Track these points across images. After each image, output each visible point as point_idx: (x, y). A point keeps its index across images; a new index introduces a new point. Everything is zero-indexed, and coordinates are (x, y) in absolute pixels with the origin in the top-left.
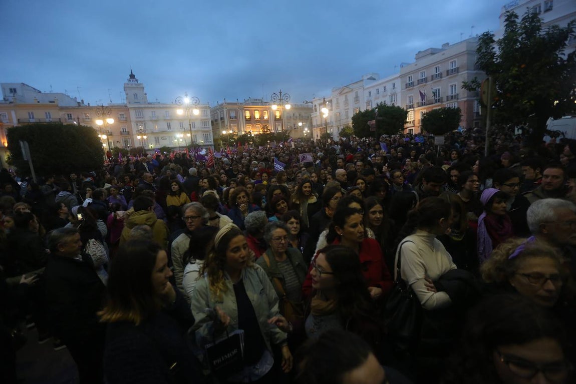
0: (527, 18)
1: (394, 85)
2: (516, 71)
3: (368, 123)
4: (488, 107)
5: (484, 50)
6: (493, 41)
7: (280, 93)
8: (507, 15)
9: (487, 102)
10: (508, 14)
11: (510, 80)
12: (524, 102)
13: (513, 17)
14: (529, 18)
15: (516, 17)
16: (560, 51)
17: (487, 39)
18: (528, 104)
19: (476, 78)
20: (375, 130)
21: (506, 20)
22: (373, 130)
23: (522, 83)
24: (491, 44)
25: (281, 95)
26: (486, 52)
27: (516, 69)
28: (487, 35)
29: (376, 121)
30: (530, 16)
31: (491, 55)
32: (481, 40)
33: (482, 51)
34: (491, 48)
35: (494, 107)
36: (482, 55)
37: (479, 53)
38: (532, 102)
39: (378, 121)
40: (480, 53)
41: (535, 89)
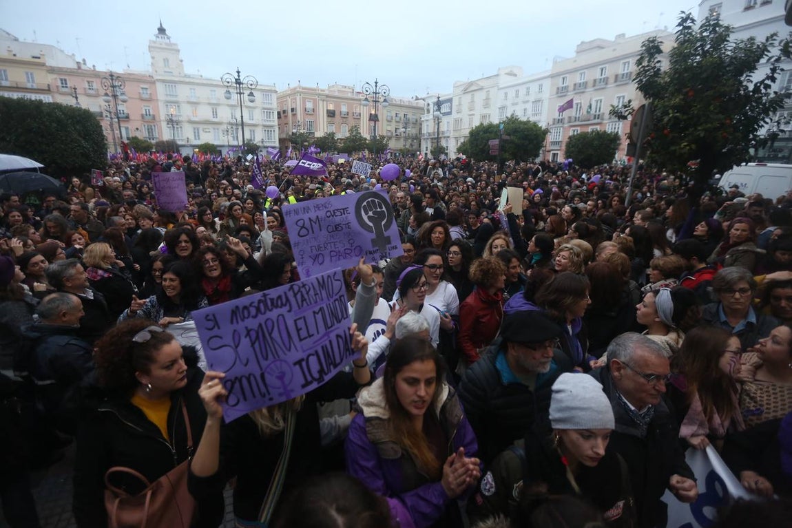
0: (707, 26)
1: (541, 86)
2: (680, 99)
3: (489, 143)
4: (638, 145)
5: (645, 63)
6: (660, 51)
7: (376, 83)
8: (682, 18)
9: (638, 139)
10: (684, 15)
11: (670, 111)
12: (683, 145)
13: (689, 21)
14: (710, 25)
15: (693, 21)
16: (747, 76)
17: (652, 48)
18: (688, 148)
19: (630, 101)
20: (497, 153)
21: (679, 25)
22: (494, 154)
23: (685, 117)
24: (657, 55)
25: (376, 86)
26: (648, 66)
27: (681, 97)
28: (653, 41)
29: (500, 142)
30: (712, 23)
31: (654, 72)
32: (644, 48)
33: (643, 64)
34: (656, 60)
35: (645, 145)
36: (642, 69)
37: (638, 66)
38: (693, 146)
39: (503, 142)
40: (640, 66)
41: (699, 128)
